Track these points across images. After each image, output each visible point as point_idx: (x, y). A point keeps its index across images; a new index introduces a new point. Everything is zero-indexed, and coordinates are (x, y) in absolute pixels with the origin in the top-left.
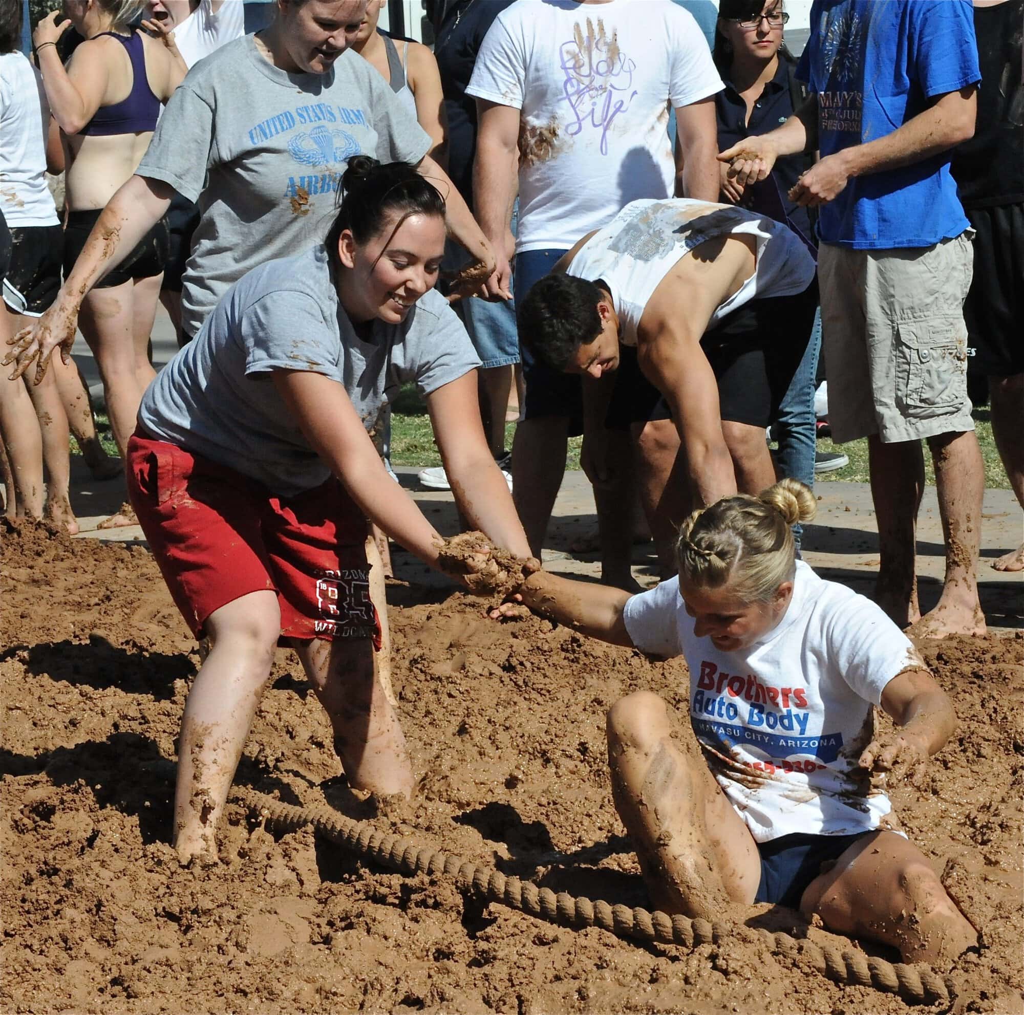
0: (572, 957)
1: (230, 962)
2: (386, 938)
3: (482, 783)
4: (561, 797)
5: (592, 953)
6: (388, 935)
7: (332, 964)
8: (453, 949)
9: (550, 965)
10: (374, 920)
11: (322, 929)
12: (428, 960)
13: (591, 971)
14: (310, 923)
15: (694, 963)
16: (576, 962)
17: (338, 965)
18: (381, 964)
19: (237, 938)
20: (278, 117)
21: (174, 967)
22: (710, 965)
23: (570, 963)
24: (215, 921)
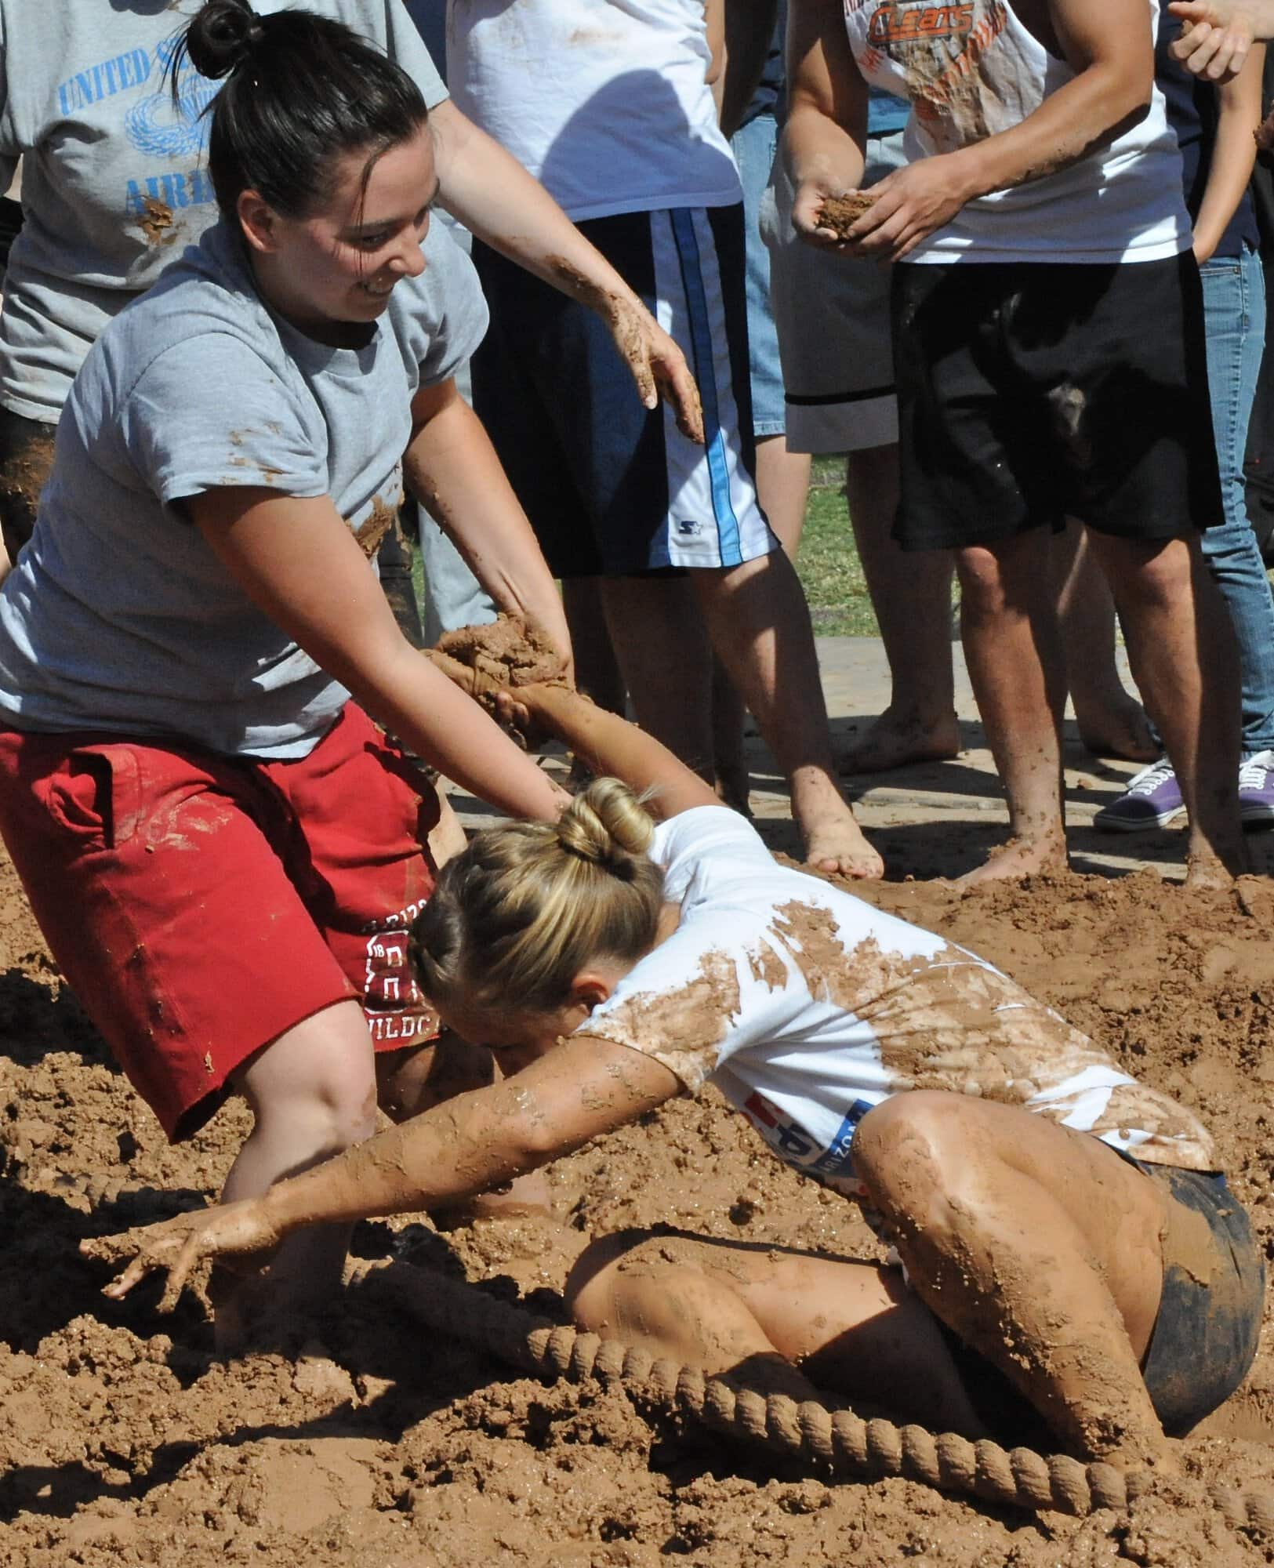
0: (857, 1533)
1: (228, 1544)
2: (512, 1499)
3: (689, 1214)
4: (832, 1239)
5: (896, 1527)
6: (515, 1492)
7: (416, 1545)
8: (635, 1519)
9: (816, 1549)
10: (490, 1467)
11: (395, 1482)
12: (591, 1539)
13: (893, 1560)
14: (373, 1471)
15: (1085, 1543)
16: (865, 1544)
17: (425, 1548)
18: (504, 1546)
19: (240, 1498)
20: (120, 59)
21: (126, 1552)
22: (1114, 1548)
23: (854, 1546)
24: (200, 1469)
